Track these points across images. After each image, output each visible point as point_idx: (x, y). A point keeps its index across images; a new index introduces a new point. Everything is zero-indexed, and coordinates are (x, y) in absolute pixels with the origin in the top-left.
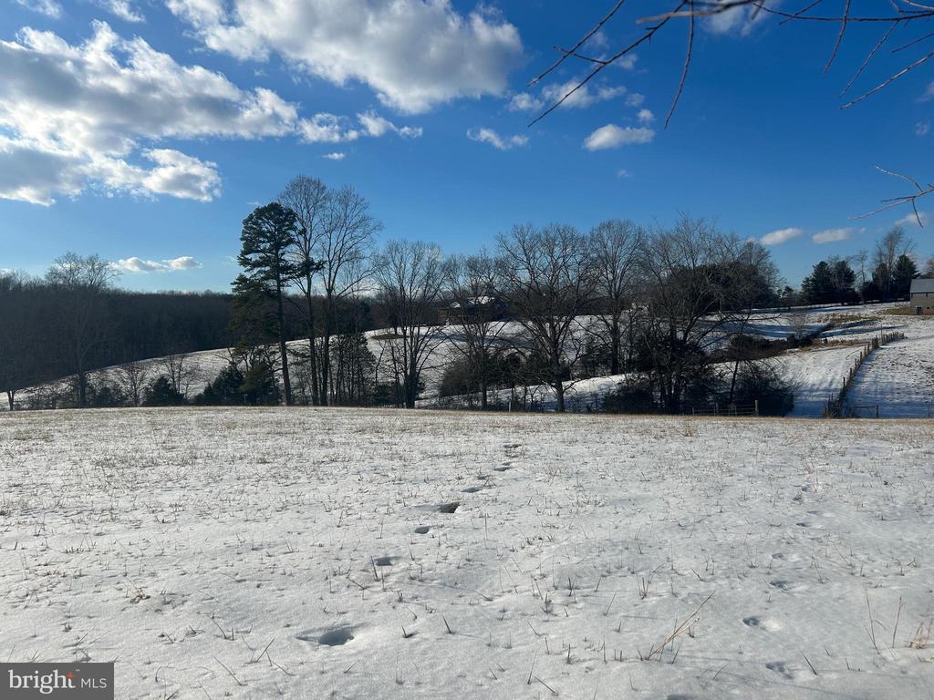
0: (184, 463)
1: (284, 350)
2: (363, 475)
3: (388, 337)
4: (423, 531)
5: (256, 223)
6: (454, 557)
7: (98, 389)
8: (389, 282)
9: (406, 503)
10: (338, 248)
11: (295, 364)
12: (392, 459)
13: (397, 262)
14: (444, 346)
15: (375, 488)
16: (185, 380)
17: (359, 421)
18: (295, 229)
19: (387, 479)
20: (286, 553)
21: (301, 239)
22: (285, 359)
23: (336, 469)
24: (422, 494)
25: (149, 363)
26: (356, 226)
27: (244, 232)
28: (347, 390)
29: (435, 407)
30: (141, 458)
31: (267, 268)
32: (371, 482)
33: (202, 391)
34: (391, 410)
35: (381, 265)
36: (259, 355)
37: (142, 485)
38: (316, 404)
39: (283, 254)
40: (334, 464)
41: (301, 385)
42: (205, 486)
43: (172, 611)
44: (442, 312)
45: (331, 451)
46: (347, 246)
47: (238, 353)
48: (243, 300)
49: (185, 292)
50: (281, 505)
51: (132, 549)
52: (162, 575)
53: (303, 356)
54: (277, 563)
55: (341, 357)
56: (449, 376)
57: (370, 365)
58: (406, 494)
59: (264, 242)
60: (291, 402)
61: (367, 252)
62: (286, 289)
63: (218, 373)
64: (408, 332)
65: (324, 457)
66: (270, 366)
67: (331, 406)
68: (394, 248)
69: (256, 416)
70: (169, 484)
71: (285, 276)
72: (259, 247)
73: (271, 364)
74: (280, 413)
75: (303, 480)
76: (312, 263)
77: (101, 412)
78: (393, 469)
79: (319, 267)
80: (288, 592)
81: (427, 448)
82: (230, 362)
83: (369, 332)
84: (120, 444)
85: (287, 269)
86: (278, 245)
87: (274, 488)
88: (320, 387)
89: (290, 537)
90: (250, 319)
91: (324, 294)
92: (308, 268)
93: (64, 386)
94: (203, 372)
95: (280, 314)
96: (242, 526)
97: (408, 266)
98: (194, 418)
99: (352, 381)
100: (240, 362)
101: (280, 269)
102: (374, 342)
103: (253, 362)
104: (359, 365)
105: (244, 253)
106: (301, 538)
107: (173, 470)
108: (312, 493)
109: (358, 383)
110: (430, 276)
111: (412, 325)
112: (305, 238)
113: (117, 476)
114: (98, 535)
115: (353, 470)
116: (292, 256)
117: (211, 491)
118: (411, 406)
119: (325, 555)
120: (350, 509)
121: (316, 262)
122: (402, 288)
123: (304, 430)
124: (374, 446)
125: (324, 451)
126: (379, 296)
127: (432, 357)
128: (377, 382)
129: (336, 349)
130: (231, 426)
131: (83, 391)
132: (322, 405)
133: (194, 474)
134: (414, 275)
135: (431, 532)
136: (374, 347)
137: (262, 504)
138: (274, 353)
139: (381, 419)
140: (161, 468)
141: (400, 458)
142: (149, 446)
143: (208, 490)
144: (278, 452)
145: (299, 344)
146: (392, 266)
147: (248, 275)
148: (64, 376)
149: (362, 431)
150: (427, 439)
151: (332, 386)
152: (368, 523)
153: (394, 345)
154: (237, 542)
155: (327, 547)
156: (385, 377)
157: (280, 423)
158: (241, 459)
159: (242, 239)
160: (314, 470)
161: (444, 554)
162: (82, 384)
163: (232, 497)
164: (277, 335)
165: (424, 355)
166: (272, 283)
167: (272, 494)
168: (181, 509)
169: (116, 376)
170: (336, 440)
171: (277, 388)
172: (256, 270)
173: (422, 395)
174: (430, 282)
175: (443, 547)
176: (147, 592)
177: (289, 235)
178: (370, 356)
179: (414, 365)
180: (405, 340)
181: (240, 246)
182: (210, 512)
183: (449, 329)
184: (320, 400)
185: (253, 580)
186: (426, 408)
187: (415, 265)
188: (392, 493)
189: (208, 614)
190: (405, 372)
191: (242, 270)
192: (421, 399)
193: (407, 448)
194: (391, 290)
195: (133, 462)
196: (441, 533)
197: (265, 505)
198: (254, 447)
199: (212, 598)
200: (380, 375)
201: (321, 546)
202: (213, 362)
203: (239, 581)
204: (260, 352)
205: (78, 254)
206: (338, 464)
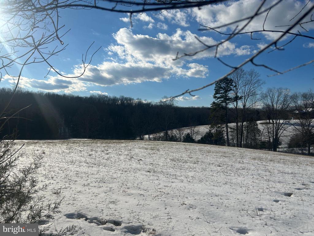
0: (195, 163)
1: (227, 127)
2: (254, 176)
3: (266, 123)
4: (277, 201)
5: (219, 84)
6: (289, 214)
7: (171, 135)
8: (267, 103)
9: (271, 189)
10: (248, 91)
11: (230, 132)
12: (266, 172)
13: (271, 96)
14: (291, 128)
15: (258, 182)
16: (195, 135)
17: (254, 155)
18: (232, 85)
19: (263, 179)
20: (226, 199)
21: (235, 89)
22: (227, 130)
23: (244, 172)
24: (277, 187)
25: (185, 129)
26: (255, 83)
27: (215, 87)
28: (249, 142)
29: (286, 152)
30: (183, 160)
31: (223, 99)
32: (257, 179)
33: (200, 139)
34: (267, 151)
35: (264, 97)
36: (219, 128)
37: (183, 169)
38: (238, 146)
39: (228, 94)
40: (243, 170)
41: (233, 139)
42: (201, 172)
43: (192, 210)
44: (290, 114)
45: (243, 165)
46: (252, 90)
47: (212, 127)
48: (215, 109)
49: (196, 107)
50: (225, 182)
51: (181, 189)
52: (189, 198)
53: (234, 129)
54: (223, 202)
55: (248, 130)
56: (292, 140)
57: (258, 134)
58: (271, 186)
59: (222, 90)
60: (229, 145)
61: (259, 92)
62: (229, 106)
63: (205, 133)
64: (275, 122)
65: (240, 167)
66: (222, 132)
67: (243, 148)
68: (270, 90)
69: (217, 149)
70: (191, 169)
71: (228, 102)
72: (220, 92)
73: (223, 131)
74: (225, 149)
75: (233, 175)
76: (238, 97)
77: (172, 143)
78: (266, 175)
79: (241, 98)
80: (227, 212)
81: (281, 169)
82: (209, 130)
83: (259, 121)
84: (177, 154)
85: (229, 99)
86: (226, 91)
87: (223, 176)
88: (239, 140)
89: (228, 194)
90: (216, 116)
91: (242, 107)
92: (236, 99)
93: (162, 134)
94: (201, 133)
95: (226, 114)
96: (212, 187)
97: (276, 97)
98: (197, 148)
99: (252, 139)
100: (212, 130)
101: (226, 99)
102: (260, 125)
103: (216, 130)
104: (254, 134)
105: (215, 94)
106: (231, 195)
107: (191, 165)
108: (235, 180)
109: (254, 140)
110: (285, 100)
111: (276, 119)
112: (236, 89)
113: (176, 165)
114: (172, 182)
115: (250, 173)
116: (231, 94)
117: (203, 174)
118: (275, 150)
119: (239, 203)
120: (249, 188)
121: (240, 96)
122: (273, 105)
123: (234, 156)
124: (259, 165)
125: (240, 165)
126: (263, 108)
127: (284, 132)
128: (261, 140)
129: (246, 127)
130: (209, 152)
131: (167, 136)
132: (240, 147)
133: (198, 167)
134: (278, 100)
135: (280, 202)
136: (260, 127)
137: (219, 181)
138: (224, 127)
139: (262, 155)
140: (188, 164)
141: (269, 172)
142: (185, 156)
143: (202, 173)
144: (224, 163)
145: (233, 125)
146: (269, 97)
147: (216, 102)
148: (162, 131)
149: (254, 159)
150: (281, 165)
151: (244, 141)
152: (256, 194)
153: (269, 127)
154: (211, 192)
155: (240, 200)
156: (264, 138)
157: (225, 153)
158: (212, 164)
159: (215, 90)
160: (236, 172)
161: (285, 212)
162: (166, 134)
163: (209, 177)
164: (225, 121)
165: (281, 131)
166: (224, 104)
167: (222, 178)
168: (194, 178)
169: (175, 132)
170: (245, 161)
171: (224, 140)
172: (219, 100)
173: (280, 146)
174: (285, 103)
175: (284, 209)
176: (186, 203)
177: (230, 88)
178: (259, 131)
179: (277, 134)
180: (273, 125)
181: (214, 92)
182: (203, 181)
183: (293, 121)
184: (239, 145)
185: (215, 206)
186: (282, 152)
187: (278, 97)
188: (265, 185)
189: (202, 214)
190: (273, 137)
191: (214, 100)
192: (280, 148)
193: (272, 168)
194: (268, 106)
195: (180, 161)
196: (284, 204)
197: (220, 182)
198: (216, 160)
199: (203, 209)
200: (262, 138)
201: (238, 199)
202: (204, 129)
203: (211, 205)
204: (219, 127)
205: (167, 96)
206: (245, 170)
